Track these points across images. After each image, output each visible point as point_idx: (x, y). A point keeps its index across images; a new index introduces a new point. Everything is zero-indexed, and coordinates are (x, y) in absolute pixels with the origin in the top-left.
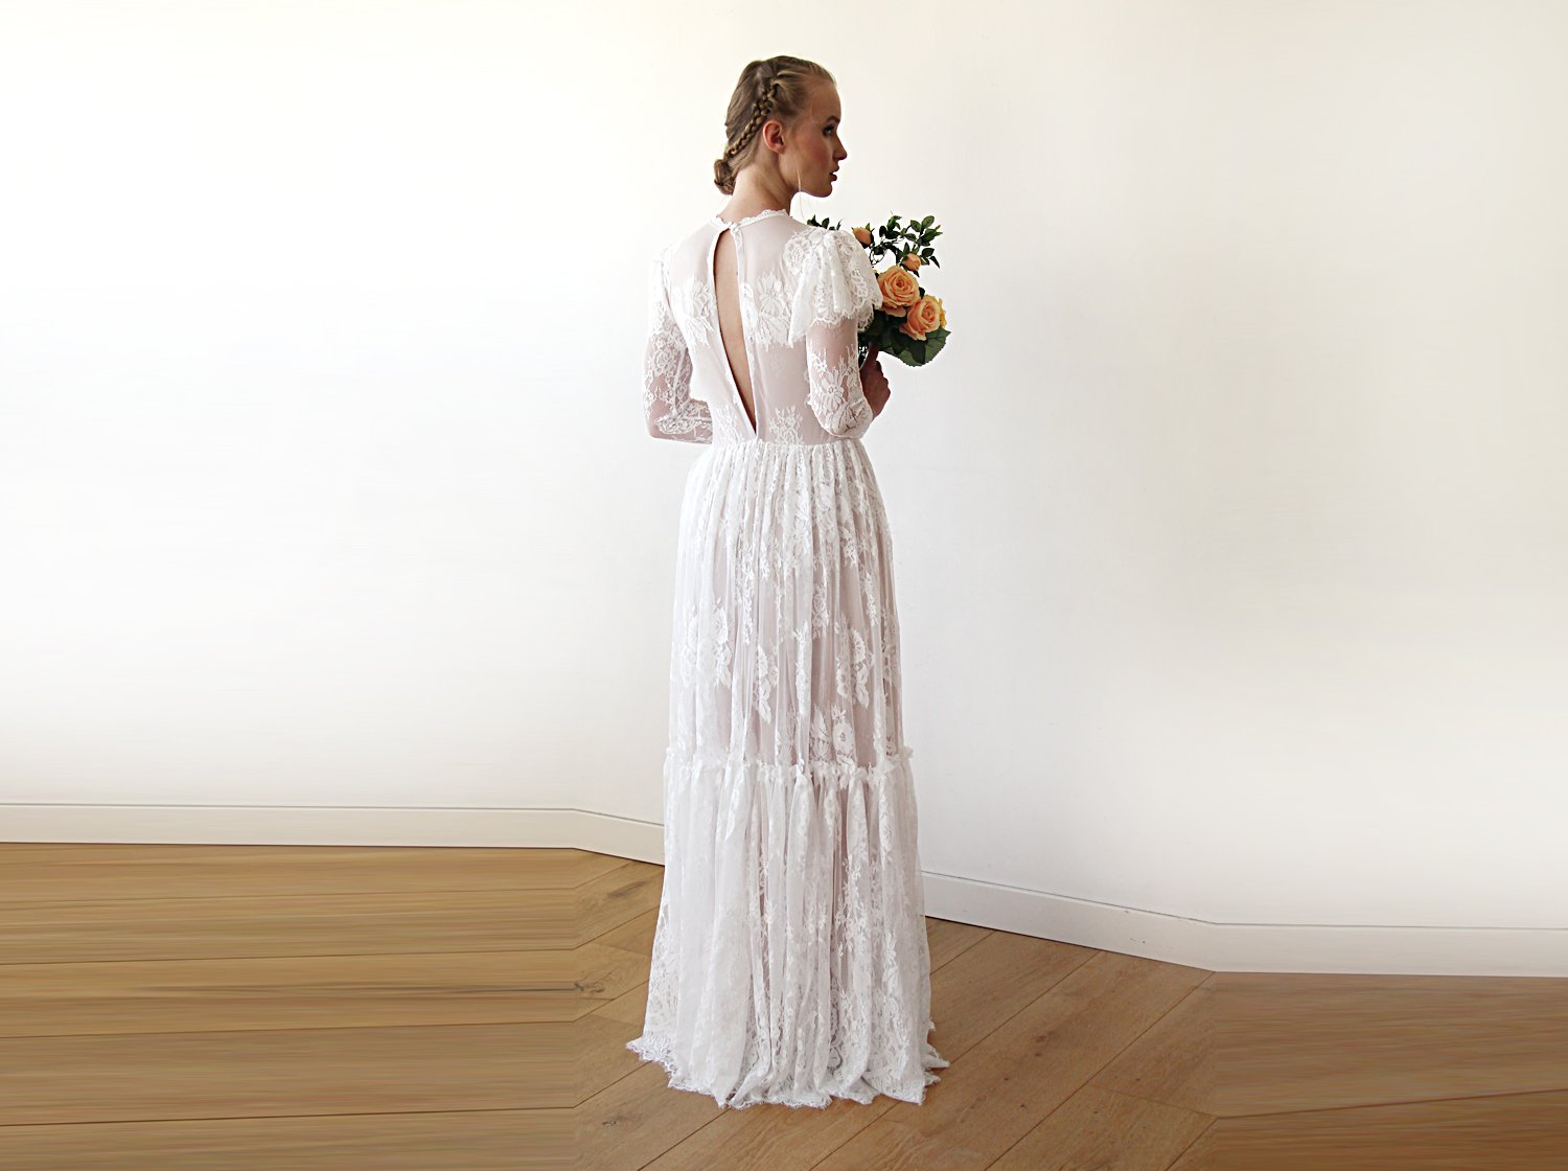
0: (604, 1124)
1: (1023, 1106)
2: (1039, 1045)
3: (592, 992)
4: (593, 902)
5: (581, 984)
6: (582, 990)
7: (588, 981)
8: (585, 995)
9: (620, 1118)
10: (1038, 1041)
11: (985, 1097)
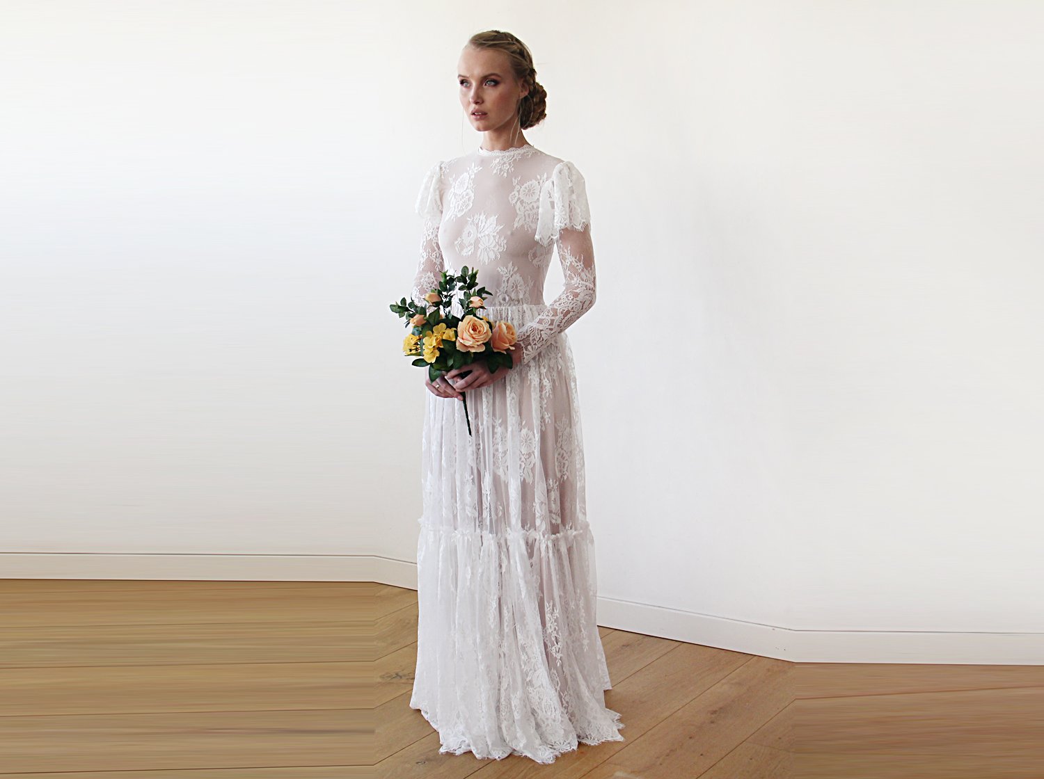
0: (417, 763)
1: (702, 755)
2: (713, 716)
3: (407, 679)
4: (407, 621)
5: (400, 674)
6: (401, 677)
7: (406, 672)
8: (403, 681)
9: (428, 760)
10: (712, 714)
11: (676, 749)
